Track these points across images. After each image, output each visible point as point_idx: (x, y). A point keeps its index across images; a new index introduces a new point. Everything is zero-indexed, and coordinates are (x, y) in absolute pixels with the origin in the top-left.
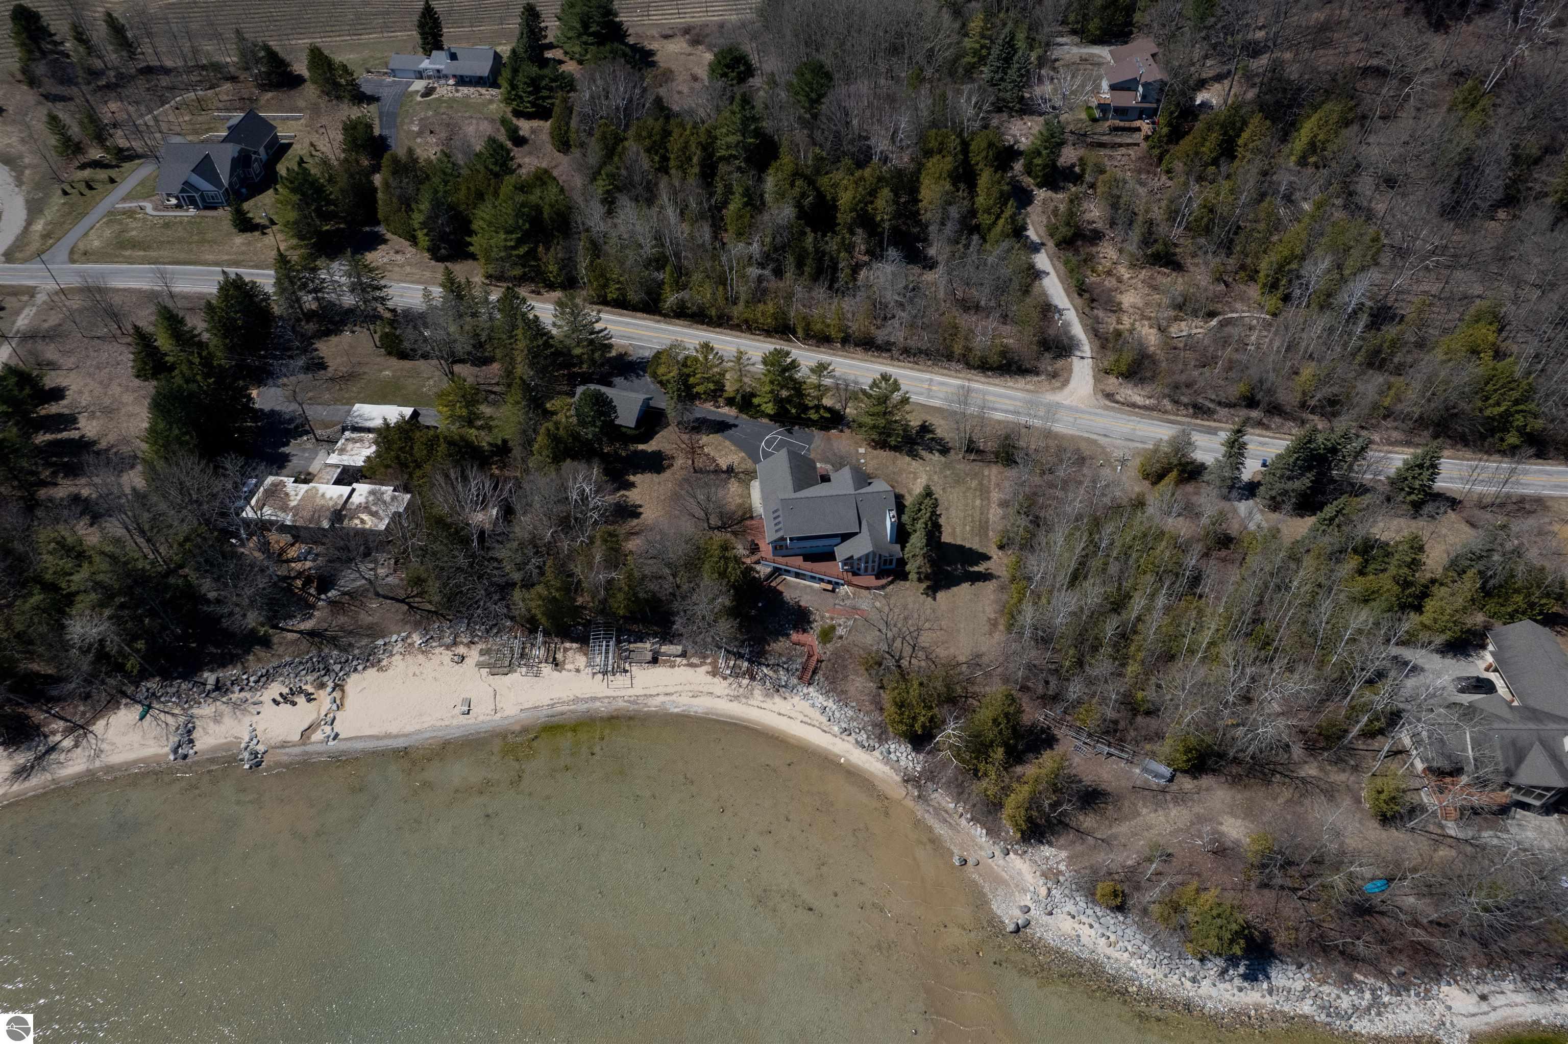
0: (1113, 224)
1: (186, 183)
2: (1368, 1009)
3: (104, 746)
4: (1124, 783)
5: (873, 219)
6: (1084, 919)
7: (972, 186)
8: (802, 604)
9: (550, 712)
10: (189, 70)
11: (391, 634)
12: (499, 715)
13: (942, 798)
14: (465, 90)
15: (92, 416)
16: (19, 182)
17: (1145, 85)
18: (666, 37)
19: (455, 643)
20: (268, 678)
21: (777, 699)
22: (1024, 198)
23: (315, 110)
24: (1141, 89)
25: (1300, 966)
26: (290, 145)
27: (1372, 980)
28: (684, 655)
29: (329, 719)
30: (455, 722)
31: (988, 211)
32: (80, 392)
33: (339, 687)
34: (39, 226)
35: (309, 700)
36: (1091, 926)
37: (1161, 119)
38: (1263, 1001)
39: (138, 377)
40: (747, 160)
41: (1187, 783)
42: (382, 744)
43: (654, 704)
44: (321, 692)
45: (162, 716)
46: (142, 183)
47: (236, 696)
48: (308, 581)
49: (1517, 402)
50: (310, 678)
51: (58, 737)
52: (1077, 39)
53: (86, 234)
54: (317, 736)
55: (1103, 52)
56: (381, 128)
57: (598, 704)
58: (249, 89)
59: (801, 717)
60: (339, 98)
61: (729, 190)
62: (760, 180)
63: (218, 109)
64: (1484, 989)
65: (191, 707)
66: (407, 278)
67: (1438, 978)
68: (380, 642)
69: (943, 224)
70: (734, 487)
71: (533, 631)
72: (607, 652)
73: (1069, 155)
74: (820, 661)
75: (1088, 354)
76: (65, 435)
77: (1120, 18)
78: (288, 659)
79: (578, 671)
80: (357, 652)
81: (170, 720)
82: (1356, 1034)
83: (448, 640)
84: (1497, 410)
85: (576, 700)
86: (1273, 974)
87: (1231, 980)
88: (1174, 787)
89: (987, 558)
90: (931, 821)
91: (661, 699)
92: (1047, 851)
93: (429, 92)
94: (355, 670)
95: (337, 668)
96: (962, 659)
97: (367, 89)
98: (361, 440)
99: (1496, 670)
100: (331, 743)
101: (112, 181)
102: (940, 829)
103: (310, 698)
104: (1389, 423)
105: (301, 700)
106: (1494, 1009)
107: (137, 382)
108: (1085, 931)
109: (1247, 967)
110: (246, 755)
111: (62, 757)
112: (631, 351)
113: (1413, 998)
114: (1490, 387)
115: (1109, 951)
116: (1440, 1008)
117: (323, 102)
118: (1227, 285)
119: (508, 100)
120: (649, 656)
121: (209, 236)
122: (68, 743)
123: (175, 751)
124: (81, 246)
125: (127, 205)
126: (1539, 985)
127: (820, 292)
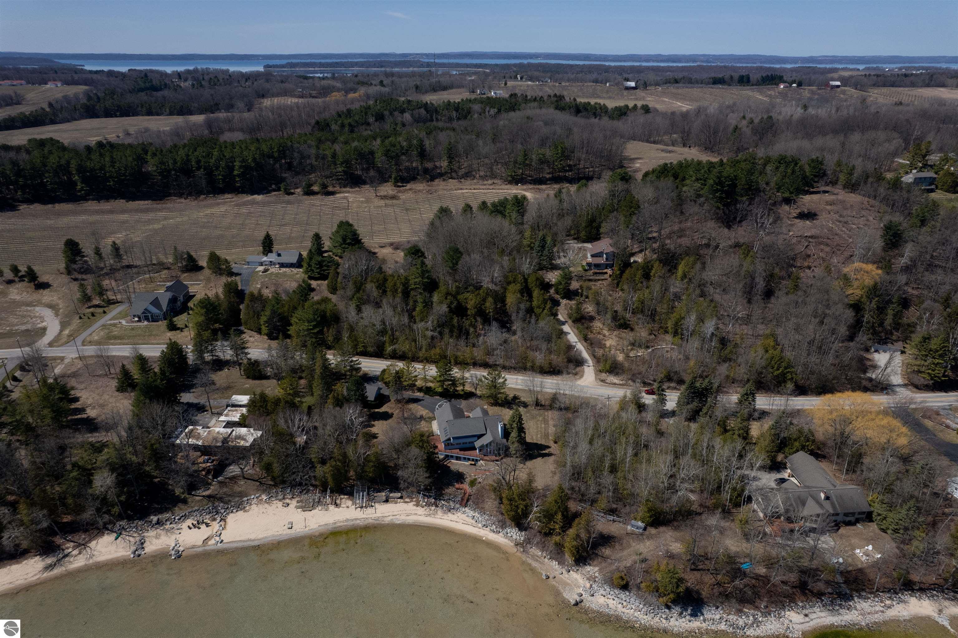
0: (599, 313)
1: (145, 309)
2: (753, 624)
3: (95, 553)
4: (622, 532)
5: (485, 312)
6: (609, 596)
7: (530, 296)
8: (460, 471)
9: (334, 526)
10: (147, 266)
11: (251, 495)
12: (307, 529)
13: (536, 551)
14: (284, 269)
15: (94, 408)
16: (57, 315)
17: (606, 254)
18: (382, 247)
19: (284, 498)
20: (185, 517)
21: (450, 514)
22: (556, 303)
23: (208, 280)
24: (605, 256)
25: (717, 608)
26: (194, 296)
27: (753, 611)
28: (401, 498)
29: (218, 534)
30: (285, 533)
31: (539, 307)
32: (87, 398)
33: (223, 520)
34: (66, 332)
35: (207, 526)
36: (614, 600)
37: (616, 268)
38: (701, 625)
39: (117, 391)
40: (424, 290)
41: (652, 531)
42: (246, 544)
43: (387, 520)
44: (214, 522)
45: (127, 538)
46: (120, 313)
47: (168, 526)
48: (208, 472)
49: (786, 368)
50: (208, 517)
51: (70, 550)
52: (576, 241)
53: (91, 334)
54: (212, 542)
55: (589, 245)
56: (242, 286)
57: (358, 521)
58: (176, 272)
59: (462, 521)
60: (221, 274)
61: (416, 302)
62: (431, 297)
63: (160, 282)
64: (806, 612)
65: (143, 533)
66: (256, 347)
67: (783, 608)
68: (246, 499)
69: (518, 312)
70: (423, 423)
71: (324, 491)
72: (363, 498)
73: (575, 285)
74: (470, 496)
75: (591, 364)
76: (79, 416)
77: (594, 231)
78: (196, 508)
79: (348, 507)
80: (233, 504)
81: (131, 539)
82: (748, 636)
83: (280, 497)
84: (778, 372)
85: (347, 520)
86: (705, 613)
87: (685, 617)
88: (647, 533)
89: (549, 447)
90: (530, 561)
91: (391, 517)
92: (588, 568)
93: (266, 271)
94: (232, 512)
95: (223, 511)
96: (540, 487)
97: (235, 270)
98: (236, 410)
99: (793, 476)
100: (219, 545)
101: (105, 312)
102: (534, 564)
103: (207, 525)
104: (736, 385)
105: (203, 527)
106: (812, 620)
107: (117, 393)
108: (610, 602)
109: (692, 610)
110: (173, 552)
111: (72, 559)
112: (369, 372)
113: (773, 618)
114: (773, 362)
115: (624, 610)
116: (787, 622)
117: (213, 277)
118: (655, 336)
119: (306, 272)
120: (384, 498)
121: (154, 333)
122: (75, 552)
123: (134, 553)
124: (88, 339)
125: (112, 322)
126: (831, 608)
127: (462, 343)
